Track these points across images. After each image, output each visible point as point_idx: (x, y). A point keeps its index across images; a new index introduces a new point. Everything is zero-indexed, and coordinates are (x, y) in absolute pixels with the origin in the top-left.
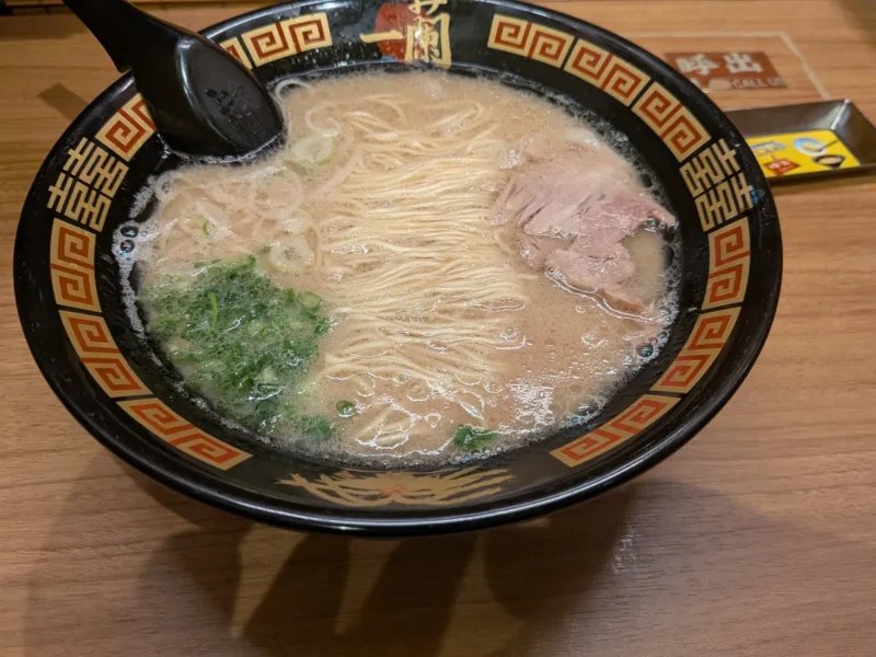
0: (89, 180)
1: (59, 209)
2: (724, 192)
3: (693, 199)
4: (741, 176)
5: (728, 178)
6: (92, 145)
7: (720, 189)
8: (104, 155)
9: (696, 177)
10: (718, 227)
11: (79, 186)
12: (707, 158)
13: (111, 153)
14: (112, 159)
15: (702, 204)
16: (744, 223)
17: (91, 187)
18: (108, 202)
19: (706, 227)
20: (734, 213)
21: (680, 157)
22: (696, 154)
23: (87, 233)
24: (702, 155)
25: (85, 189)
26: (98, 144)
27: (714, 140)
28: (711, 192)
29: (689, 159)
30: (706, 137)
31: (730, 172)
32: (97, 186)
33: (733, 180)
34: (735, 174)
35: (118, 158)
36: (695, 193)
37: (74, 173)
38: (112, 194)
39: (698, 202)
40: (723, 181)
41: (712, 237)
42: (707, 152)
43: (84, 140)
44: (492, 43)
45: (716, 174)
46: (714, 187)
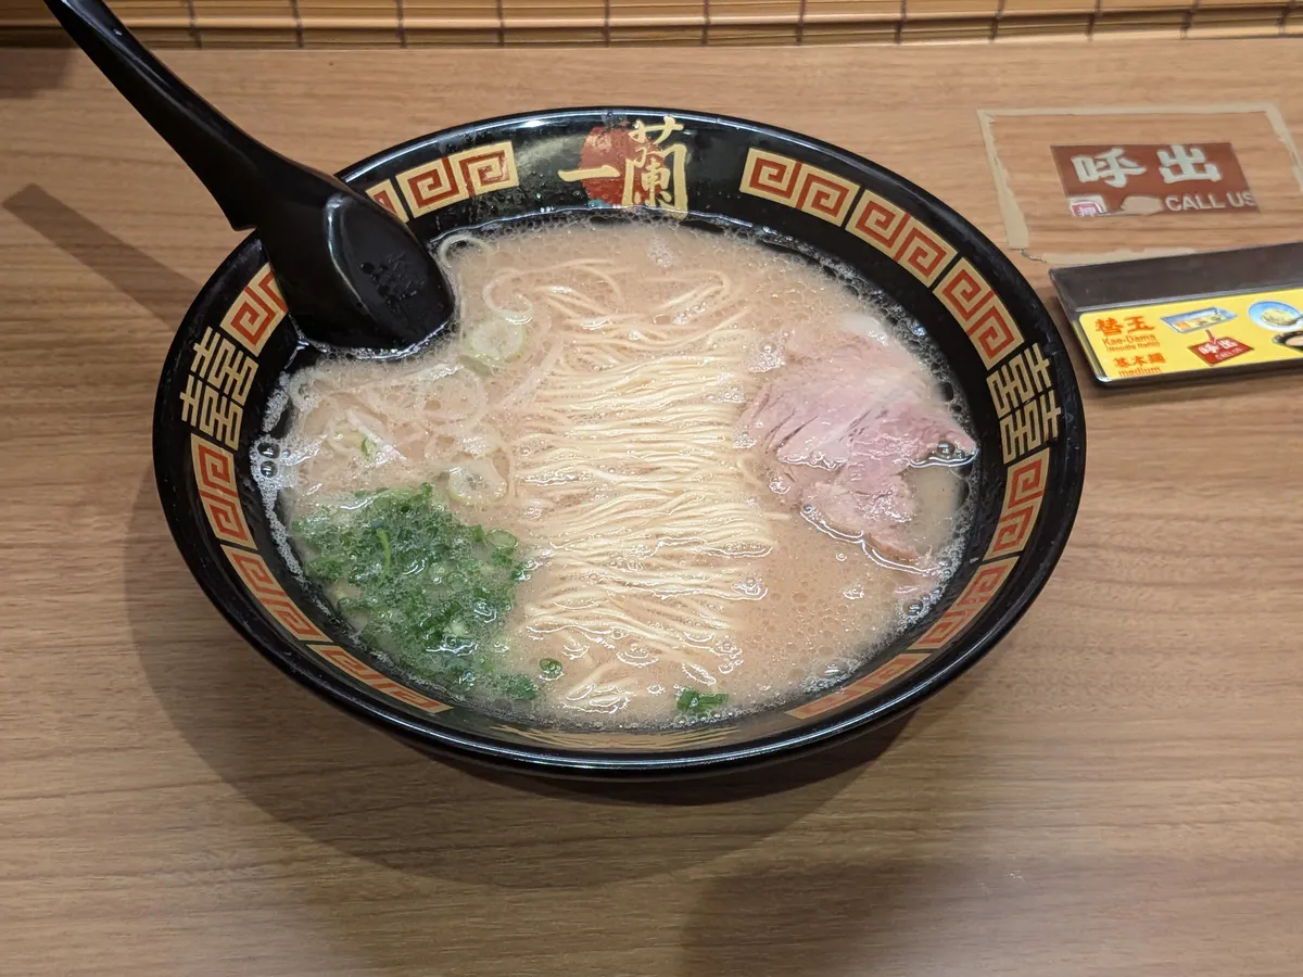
0: (218, 383)
1: (194, 423)
2: (1031, 414)
3: (997, 421)
4: (1051, 393)
5: (1037, 396)
6: (217, 336)
7: (1027, 409)
8: (232, 348)
9: (1003, 391)
10: (1019, 458)
11: (209, 392)
12: (1018, 367)
13: (239, 347)
14: (240, 354)
15: (1007, 427)
16: (1045, 455)
17: (221, 391)
18: (240, 412)
19: (1007, 459)
20: (1038, 442)
21: (989, 363)
22: (1006, 361)
23: (224, 452)
24: (1013, 363)
25: (215, 395)
26: (225, 335)
27: (1027, 344)
28: (1018, 413)
29: (997, 367)
30: (1019, 339)
31: (1040, 389)
32: (226, 391)
33: (1043, 398)
34: (1046, 391)
35: (247, 353)
36: (1001, 412)
37: (202, 375)
38: (242, 400)
39: (1003, 424)
40: (1032, 400)
41: (1011, 470)
42: (1018, 360)
43: (209, 330)
44: (745, 187)
45: (1025, 390)
46: (1022, 406)
